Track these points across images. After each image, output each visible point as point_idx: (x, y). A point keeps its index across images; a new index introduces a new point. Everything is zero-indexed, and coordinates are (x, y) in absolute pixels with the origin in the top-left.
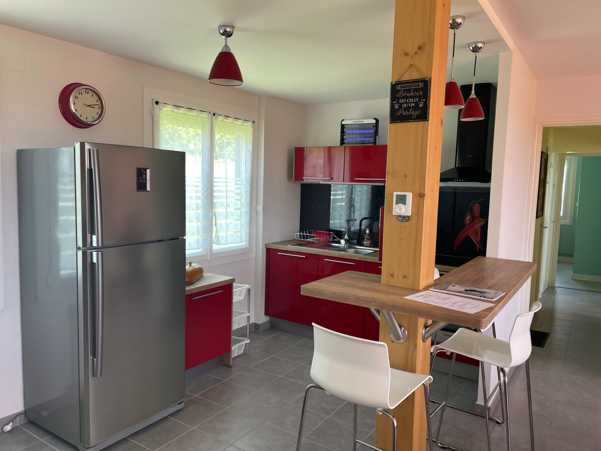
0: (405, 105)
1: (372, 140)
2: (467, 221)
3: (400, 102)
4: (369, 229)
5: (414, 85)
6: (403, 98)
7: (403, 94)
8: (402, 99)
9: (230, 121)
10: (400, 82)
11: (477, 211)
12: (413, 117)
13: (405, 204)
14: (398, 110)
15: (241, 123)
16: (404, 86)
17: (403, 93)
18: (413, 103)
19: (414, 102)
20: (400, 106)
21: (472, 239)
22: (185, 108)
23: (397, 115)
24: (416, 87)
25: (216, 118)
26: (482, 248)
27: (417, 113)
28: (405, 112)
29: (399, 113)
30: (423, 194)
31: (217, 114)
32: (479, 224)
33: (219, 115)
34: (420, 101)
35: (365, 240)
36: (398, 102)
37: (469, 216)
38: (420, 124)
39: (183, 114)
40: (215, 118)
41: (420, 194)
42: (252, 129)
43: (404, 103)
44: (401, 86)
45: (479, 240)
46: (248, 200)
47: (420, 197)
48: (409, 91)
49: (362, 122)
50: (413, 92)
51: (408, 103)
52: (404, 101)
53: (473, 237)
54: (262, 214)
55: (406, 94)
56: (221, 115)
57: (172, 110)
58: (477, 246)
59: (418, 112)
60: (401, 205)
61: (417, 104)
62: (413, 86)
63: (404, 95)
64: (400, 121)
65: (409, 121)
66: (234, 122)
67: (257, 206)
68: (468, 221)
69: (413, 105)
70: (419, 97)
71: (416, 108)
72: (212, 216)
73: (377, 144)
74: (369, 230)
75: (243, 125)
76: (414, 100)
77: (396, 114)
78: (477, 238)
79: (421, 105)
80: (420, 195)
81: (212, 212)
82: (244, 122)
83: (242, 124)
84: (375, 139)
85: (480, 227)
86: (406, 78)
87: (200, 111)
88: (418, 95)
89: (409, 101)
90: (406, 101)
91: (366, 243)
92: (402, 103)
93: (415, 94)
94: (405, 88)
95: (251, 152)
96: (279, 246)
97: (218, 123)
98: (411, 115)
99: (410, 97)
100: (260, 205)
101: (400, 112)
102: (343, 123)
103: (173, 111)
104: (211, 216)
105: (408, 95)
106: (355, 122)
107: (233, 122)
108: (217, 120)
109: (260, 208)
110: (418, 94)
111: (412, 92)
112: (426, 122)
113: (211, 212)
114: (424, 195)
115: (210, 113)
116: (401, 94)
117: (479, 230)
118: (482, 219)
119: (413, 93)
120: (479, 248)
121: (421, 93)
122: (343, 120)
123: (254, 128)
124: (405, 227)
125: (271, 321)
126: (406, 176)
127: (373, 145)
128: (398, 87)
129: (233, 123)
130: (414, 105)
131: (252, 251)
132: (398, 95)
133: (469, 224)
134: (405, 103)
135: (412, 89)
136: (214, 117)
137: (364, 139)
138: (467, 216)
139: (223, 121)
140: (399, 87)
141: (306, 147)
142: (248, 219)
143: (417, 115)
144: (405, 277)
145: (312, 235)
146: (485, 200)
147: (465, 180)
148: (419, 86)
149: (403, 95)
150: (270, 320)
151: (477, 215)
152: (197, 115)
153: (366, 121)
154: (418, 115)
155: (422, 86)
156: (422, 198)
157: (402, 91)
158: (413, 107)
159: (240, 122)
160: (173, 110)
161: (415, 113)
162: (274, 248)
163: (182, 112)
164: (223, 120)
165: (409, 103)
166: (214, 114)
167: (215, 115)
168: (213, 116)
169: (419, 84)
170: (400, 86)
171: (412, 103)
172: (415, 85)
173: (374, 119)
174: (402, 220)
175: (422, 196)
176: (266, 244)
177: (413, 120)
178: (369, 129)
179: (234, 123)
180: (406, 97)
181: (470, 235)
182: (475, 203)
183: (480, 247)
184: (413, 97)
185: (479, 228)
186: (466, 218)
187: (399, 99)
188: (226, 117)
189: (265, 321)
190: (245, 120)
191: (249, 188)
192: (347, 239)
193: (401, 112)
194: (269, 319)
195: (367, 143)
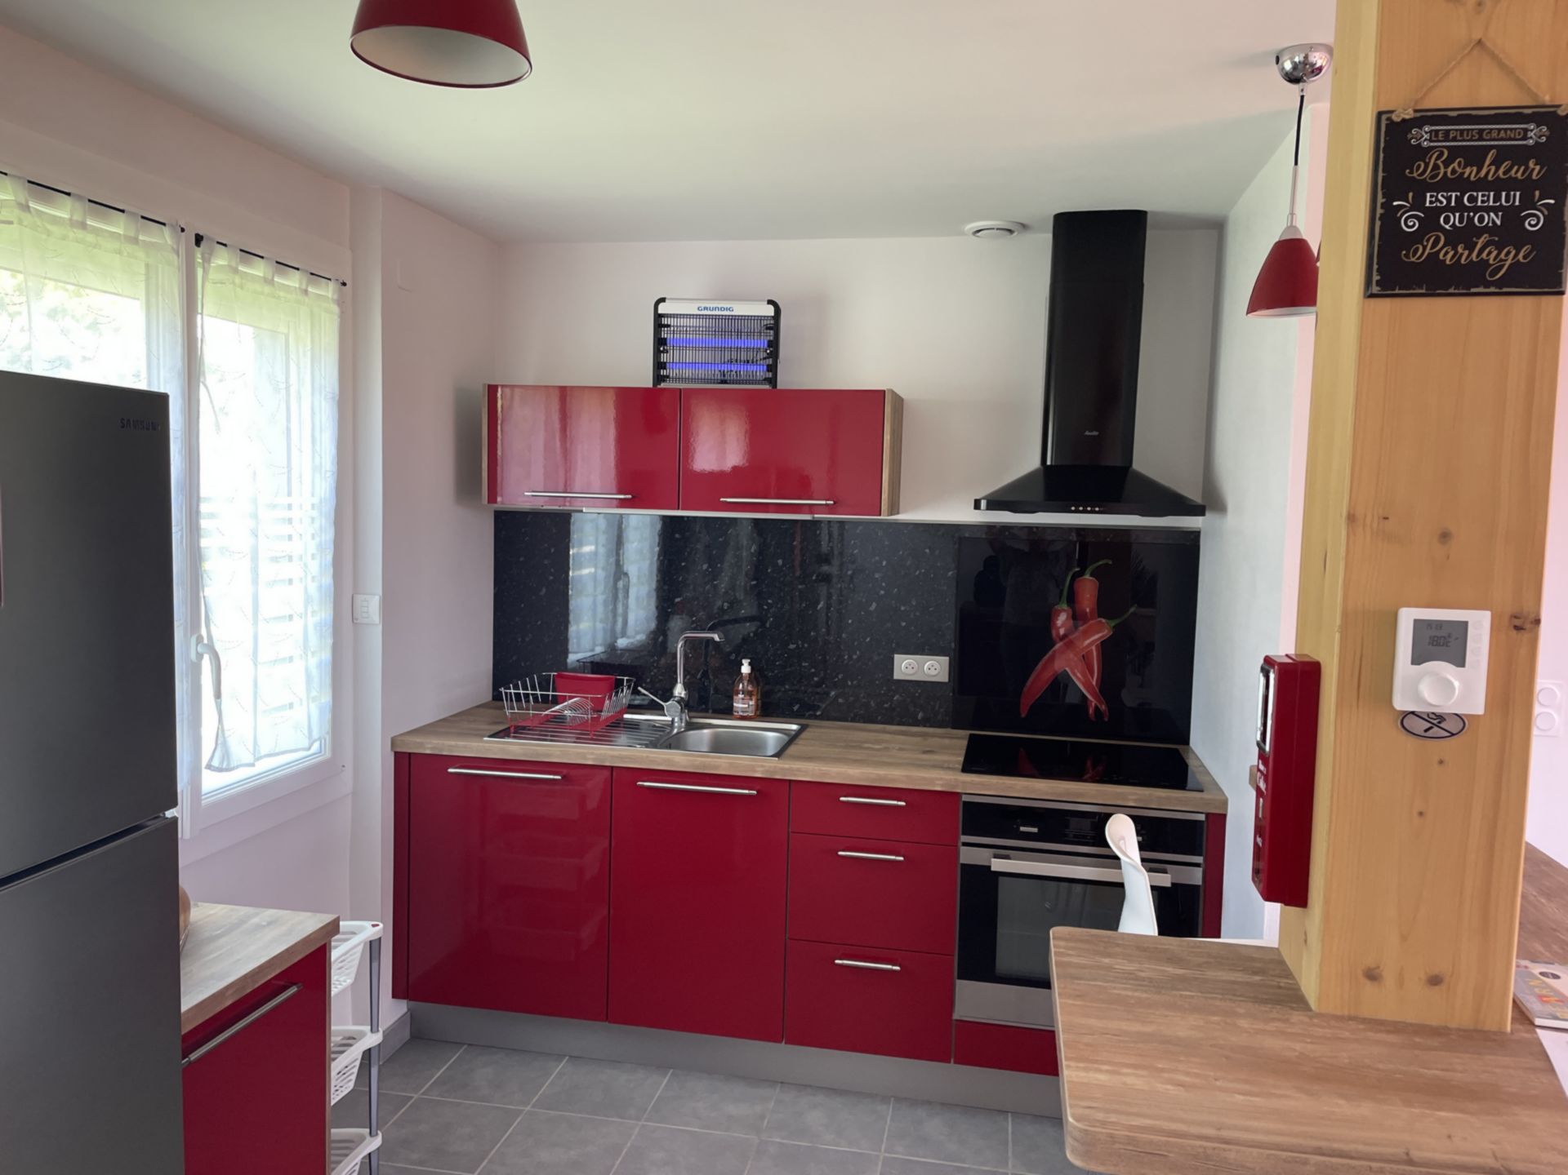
0: (1455, 219)
1: (760, 372)
2: (1060, 628)
3: (1428, 204)
4: (749, 661)
5: (1499, 130)
6: (1445, 185)
7: (1446, 167)
8: (1437, 188)
9: (261, 275)
10: (1430, 114)
11: (1088, 596)
12: (1493, 274)
13: (1460, 661)
14: (1417, 237)
15: (301, 283)
16: (1450, 130)
17: (1447, 164)
18: (1495, 210)
19: (1501, 207)
20: (1430, 221)
21: (1075, 680)
22: (79, 198)
23: (1413, 260)
24: (1510, 139)
25: (206, 255)
26: (1103, 708)
27: (1510, 257)
28: (1455, 248)
29: (1421, 253)
30: (1532, 616)
31: (211, 239)
32: (1096, 637)
33: (218, 243)
34: (1528, 202)
35: (741, 696)
36: (1418, 204)
37: (1064, 610)
38: (1521, 307)
39: (73, 223)
40: (203, 258)
41: (1516, 617)
42: (335, 309)
43: (1448, 208)
44: (1437, 132)
45: (1094, 683)
46: (328, 580)
47: (1517, 628)
48: (1475, 157)
49: (727, 309)
50: (1497, 163)
51: (1468, 209)
52: (1449, 199)
53: (1079, 675)
54: (380, 627)
55: (1460, 171)
56: (225, 245)
57: (23, 202)
58: (1092, 702)
59: (1516, 255)
60: (1443, 668)
61: (1513, 217)
62: (1494, 135)
63: (1449, 174)
64: (1423, 291)
65: (1473, 290)
66: (276, 279)
67: (359, 598)
68: (1062, 626)
69: (1494, 222)
70: (1526, 187)
71: (1510, 231)
72: (200, 656)
73: (779, 387)
74: (750, 664)
75: (306, 292)
76: (1497, 198)
77: (1407, 256)
78: (1089, 676)
79: (1534, 223)
80: (1517, 622)
81: (200, 639)
82: (309, 283)
83: (304, 287)
84: (772, 368)
85: (1097, 646)
86: (1451, 95)
87: (143, 217)
88: (1519, 175)
89: (1472, 199)
90: (1459, 200)
91: (741, 705)
92: (1439, 211)
93: (1505, 173)
94: (1454, 139)
95: (337, 398)
96: (453, 743)
97: (212, 275)
98: (1485, 264)
99: (1482, 185)
100: (375, 595)
101: (1425, 248)
102: (662, 309)
103: (28, 207)
104: (193, 656)
105: (1470, 172)
106: (706, 308)
107: (270, 278)
108: (209, 261)
109: (372, 606)
110: (1518, 173)
111: (1488, 162)
112: (1548, 301)
113: (193, 640)
114: (1538, 622)
115: (183, 230)
116: (1436, 167)
117: (1095, 654)
118: (1104, 620)
119: (1493, 168)
120: (1096, 708)
121: (1536, 170)
122: (663, 300)
123: (340, 302)
124: (1441, 762)
125: (412, 1015)
126: (1445, 536)
127: (767, 387)
128: (1423, 136)
129: (269, 282)
130: (1498, 222)
131: (342, 771)
132: (1419, 171)
133: (1065, 636)
134: (1453, 210)
135: (1492, 147)
136: (198, 253)
137: (725, 368)
138: (1058, 613)
139: (236, 271)
140: (1426, 136)
141: (502, 386)
142: (327, 655)
143: (1511, 265)
144: (1435, 981)
145: (551, 693)
146: (1110, 562)
147: (1101, 509)
148: (1525, 138)
149: (1442, 171)
150: (409, 1010)
151: (1088, 610)
152: (132, 234)
153: (741, 309)
154: (1516, 265)
155: (1540, 137)
156: (1525, 636)
157: (1442, 154)
158: (1491, 230)
159: (294, 280)
160: (27, 201)
161: (1502, 256)
162: (428, 752)
163: (65, 215)
164: (233, 264)
165: (1476, 209)
166: (199, 240)
167: (203, 244)
168: (196, 248)
169: (1526, 130)
170: (1431, 132)
171: (1488, 210)
172: (1506, 130)
173: (770, 302)
174: (1426, 731)
175: (1528, 626)
176: (393, 742)
177: (1492, 289)
178: (750, 333)
179: (273, 280)
180: (1460, 184)
181: (1067, 669)
182: (1081, 573)
183: (1099, 706)
184: (1497, 186)
185: (1094, 648)
186: (1057, 620)
187: (1422, 188)
188: (243, 253)
189: (396, 1018)
190: (312, 274)
191: (329, 536)
192: (682, 698)
193: (1433, 247)
194: (405, 1010)
195: (733, 382)
